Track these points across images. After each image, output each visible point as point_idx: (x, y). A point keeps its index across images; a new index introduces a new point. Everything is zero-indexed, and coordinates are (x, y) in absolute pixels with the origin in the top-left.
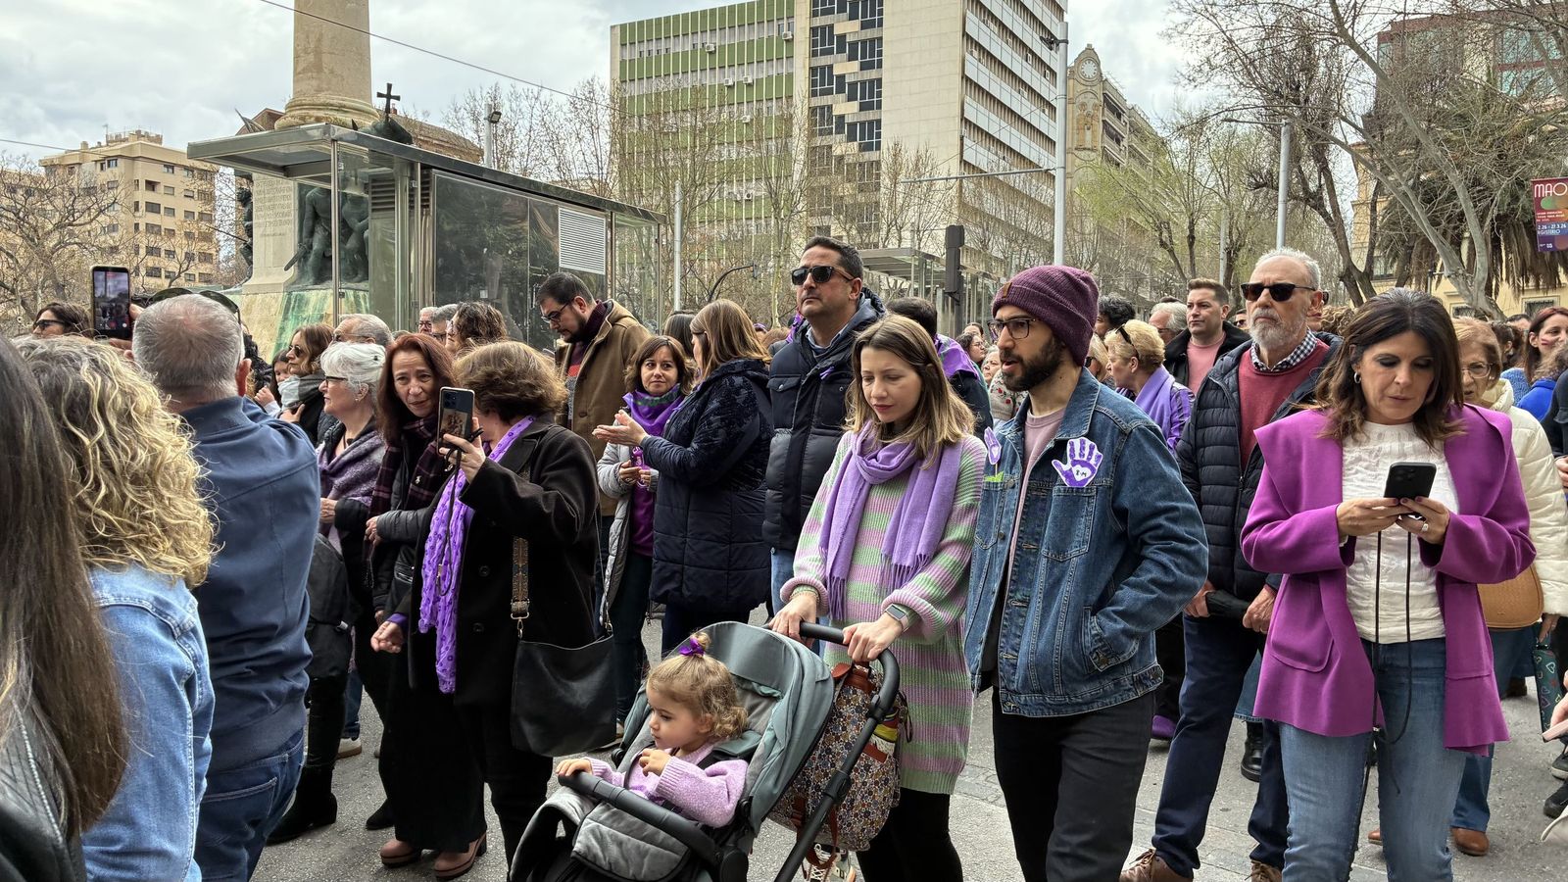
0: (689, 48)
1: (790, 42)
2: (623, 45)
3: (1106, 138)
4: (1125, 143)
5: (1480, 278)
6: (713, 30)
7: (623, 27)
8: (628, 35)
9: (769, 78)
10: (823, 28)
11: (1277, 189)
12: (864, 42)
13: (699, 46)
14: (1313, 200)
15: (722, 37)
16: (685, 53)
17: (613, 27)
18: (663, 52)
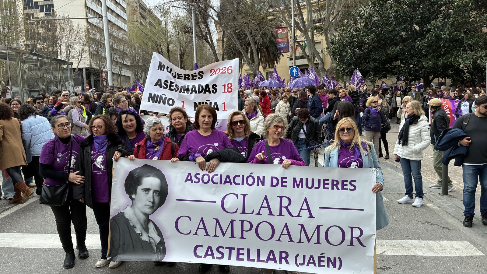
3: (141, 18)
4: (148, 20)
11: (192, 33)
14: (204, 37)
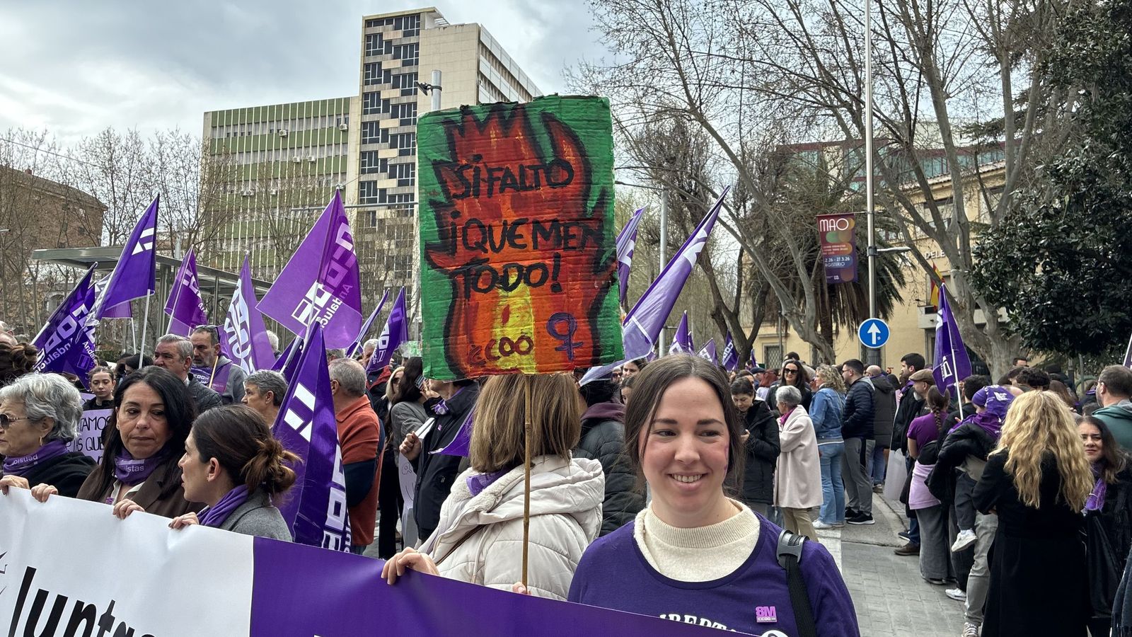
0: (267, 132)
1: (346, 132)
2: (214, 127)
5: (810, 317)
6: (286, 120)
7: (214, 113)
8: (217, 120)
9: (329, 158)
10: (371, 123)
12: (402, 135)
13: (275, 132)
15: (293, 126)
16: (263, 136)
17: (206, 113)
18: (246, 134)
